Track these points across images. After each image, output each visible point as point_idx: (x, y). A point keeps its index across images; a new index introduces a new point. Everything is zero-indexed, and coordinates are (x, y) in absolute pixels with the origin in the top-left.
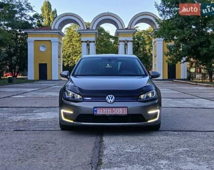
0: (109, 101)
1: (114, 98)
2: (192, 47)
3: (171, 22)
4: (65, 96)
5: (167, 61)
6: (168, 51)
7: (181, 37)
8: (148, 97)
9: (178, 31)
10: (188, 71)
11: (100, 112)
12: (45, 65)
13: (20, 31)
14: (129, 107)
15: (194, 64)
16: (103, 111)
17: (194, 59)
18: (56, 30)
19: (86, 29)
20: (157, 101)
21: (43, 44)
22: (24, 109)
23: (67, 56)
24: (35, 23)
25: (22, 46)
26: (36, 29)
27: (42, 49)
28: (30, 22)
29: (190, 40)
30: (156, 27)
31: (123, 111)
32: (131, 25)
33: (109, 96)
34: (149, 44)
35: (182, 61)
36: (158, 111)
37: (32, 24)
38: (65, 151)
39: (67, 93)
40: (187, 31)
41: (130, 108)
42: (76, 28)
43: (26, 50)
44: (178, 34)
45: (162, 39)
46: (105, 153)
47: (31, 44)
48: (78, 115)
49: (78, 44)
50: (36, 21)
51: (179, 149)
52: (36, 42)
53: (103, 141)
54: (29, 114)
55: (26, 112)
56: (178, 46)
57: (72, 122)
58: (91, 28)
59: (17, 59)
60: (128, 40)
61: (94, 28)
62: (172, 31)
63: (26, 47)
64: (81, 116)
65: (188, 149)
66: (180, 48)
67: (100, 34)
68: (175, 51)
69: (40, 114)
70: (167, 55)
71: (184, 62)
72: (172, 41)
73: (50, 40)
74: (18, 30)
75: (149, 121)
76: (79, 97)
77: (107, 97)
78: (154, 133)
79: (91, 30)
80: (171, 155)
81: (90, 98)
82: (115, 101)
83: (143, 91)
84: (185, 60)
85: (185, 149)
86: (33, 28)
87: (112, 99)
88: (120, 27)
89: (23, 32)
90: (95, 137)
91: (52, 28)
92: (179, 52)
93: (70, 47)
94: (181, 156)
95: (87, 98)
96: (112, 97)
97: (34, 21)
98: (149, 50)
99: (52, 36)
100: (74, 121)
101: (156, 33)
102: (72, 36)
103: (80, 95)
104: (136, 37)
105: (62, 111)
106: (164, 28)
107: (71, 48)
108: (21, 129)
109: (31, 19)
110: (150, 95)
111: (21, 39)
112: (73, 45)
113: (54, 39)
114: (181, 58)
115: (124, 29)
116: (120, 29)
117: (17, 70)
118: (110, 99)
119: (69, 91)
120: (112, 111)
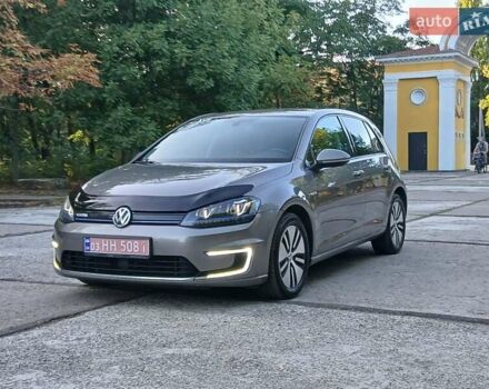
1: (129, 214)
11: (96, 248)
14: (155, 238)
16: (101, 245)
18: (451, 51)
21: (419, 86)
27: (416, 99)
31: (141, 247)
33: (120, 210)
47: (391, 88)
52: (403, 82)
73: (435, 77)
75: (210, 276)
77: (115, 214)
81: (86, 215)
87: (124, 218)
91: (442, 49)
95: (81, 215)
96: (126, 213)
99: (442, 66)
113: (446, 74)
120: (119, 246)
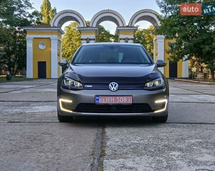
0: (112, 89)
1: (117, 85)
2: (194, 44)
3: (173, 18)
4: (64, 84)
5: (168, 59)
6: (170, 48)
7: (183, 34)
8: (154, 85)
9: (180, 28)
10: (189, 70)
11: (102, 101)
12: (45, 63)
13: (19, 29)
14: (134, 95)
15: (196, 63)
16: (105, 100)
17: (196, 57)
18: (56, 27)
19: (86, 26)
20: (164, 90)
21: (42, 41)
22: (21, 103)
23: (66, 56)
24: (34, 21)
25: (20, 44)
26: (36, 26)
27: (41, 47)
28: (29, 19)
29: (192, 37)
30: (157, 24)
31: (127, 100)
32: (132, 23)
33: (112, 83)
34: (149, 43)
35: (184, 59)
36: (166, 101)
37: (31, 22)
38: (64, 142)
39: (66, 81)
40: (190, 27)
41: (135, 97)
42: (76, 26)
43: (25, 48)
44: (179, 32)
45: (163, 37)
46: (108, 143)
47: (30, 41)
48: (78, 104)
49: (77, 43)
50: (35, 18)
51: (191, 141)
52: (35, 39)
53: (105, 133)
54: (26, 107)
55: (23, 105)
56: (180, 44)
57: (71, 112)
58: (91, 25)
59: (16, 57)
60: (128, 38)
61: (94, 26)
62: (174, 28)
63: (25, 45)
64: (81, 106)
65: (200, 140)
66: (182, 46)
67: (100, 33)
68: (177, 49)
69: (37, 107)
70: (168, 53)
71: (186, 60)
72: (174, 38)
73: (49, 38)
74: (17, 28)
75: (156, 112)
76: (79, 84)
77: (110, 85)
78: (162, 125)
79: (91, 27)
80: (182, 146)
81: (91, 86)
82: (118, 89)
83: (149, 78)
84: (187, 58)
85: (197, 140)
86: (32, 25)
87: (115, 87)
88: (121, 25)
89: (22, 30)
90: (97, 129)
91: (52, 26)
92: (181, 49)
93: (69, 46)
94: (195, 148)
95: (88, 86)
96: (116, 85)
97: (33, 19)
98: (150, 49)
99: (52, 33)
100: (73, 111)
101: (157, 30)
102: (71, 34)
103: (80, 82)
104: (136, 36)
105: (61, 100)
106: (166, 25)
107: (71, 47)
108: (16, 121)
109: (30, 16)
110: (157, 83)
111: (20, 37)
112: (73, 44)
113: (54, 37)
114: (183, 56)
115: (124, 27)
116: (121, 27)
117: (15, 69)
118: (113, 86)
119: (68, 79)
120: (116, 100)
